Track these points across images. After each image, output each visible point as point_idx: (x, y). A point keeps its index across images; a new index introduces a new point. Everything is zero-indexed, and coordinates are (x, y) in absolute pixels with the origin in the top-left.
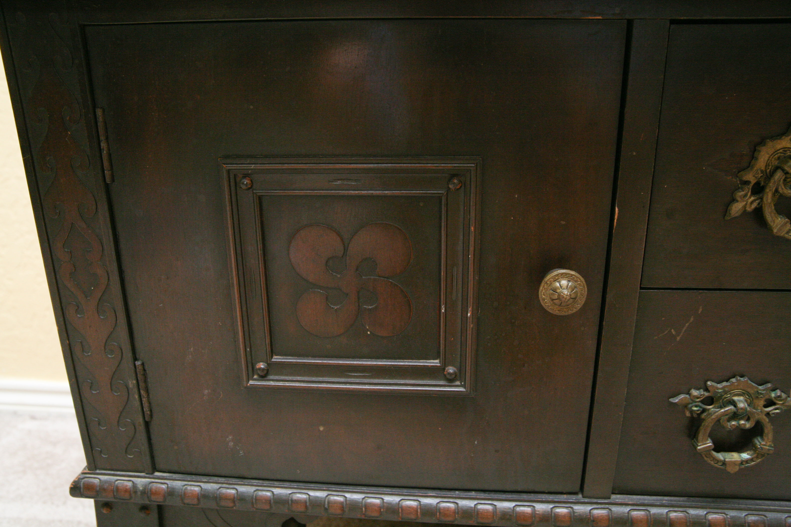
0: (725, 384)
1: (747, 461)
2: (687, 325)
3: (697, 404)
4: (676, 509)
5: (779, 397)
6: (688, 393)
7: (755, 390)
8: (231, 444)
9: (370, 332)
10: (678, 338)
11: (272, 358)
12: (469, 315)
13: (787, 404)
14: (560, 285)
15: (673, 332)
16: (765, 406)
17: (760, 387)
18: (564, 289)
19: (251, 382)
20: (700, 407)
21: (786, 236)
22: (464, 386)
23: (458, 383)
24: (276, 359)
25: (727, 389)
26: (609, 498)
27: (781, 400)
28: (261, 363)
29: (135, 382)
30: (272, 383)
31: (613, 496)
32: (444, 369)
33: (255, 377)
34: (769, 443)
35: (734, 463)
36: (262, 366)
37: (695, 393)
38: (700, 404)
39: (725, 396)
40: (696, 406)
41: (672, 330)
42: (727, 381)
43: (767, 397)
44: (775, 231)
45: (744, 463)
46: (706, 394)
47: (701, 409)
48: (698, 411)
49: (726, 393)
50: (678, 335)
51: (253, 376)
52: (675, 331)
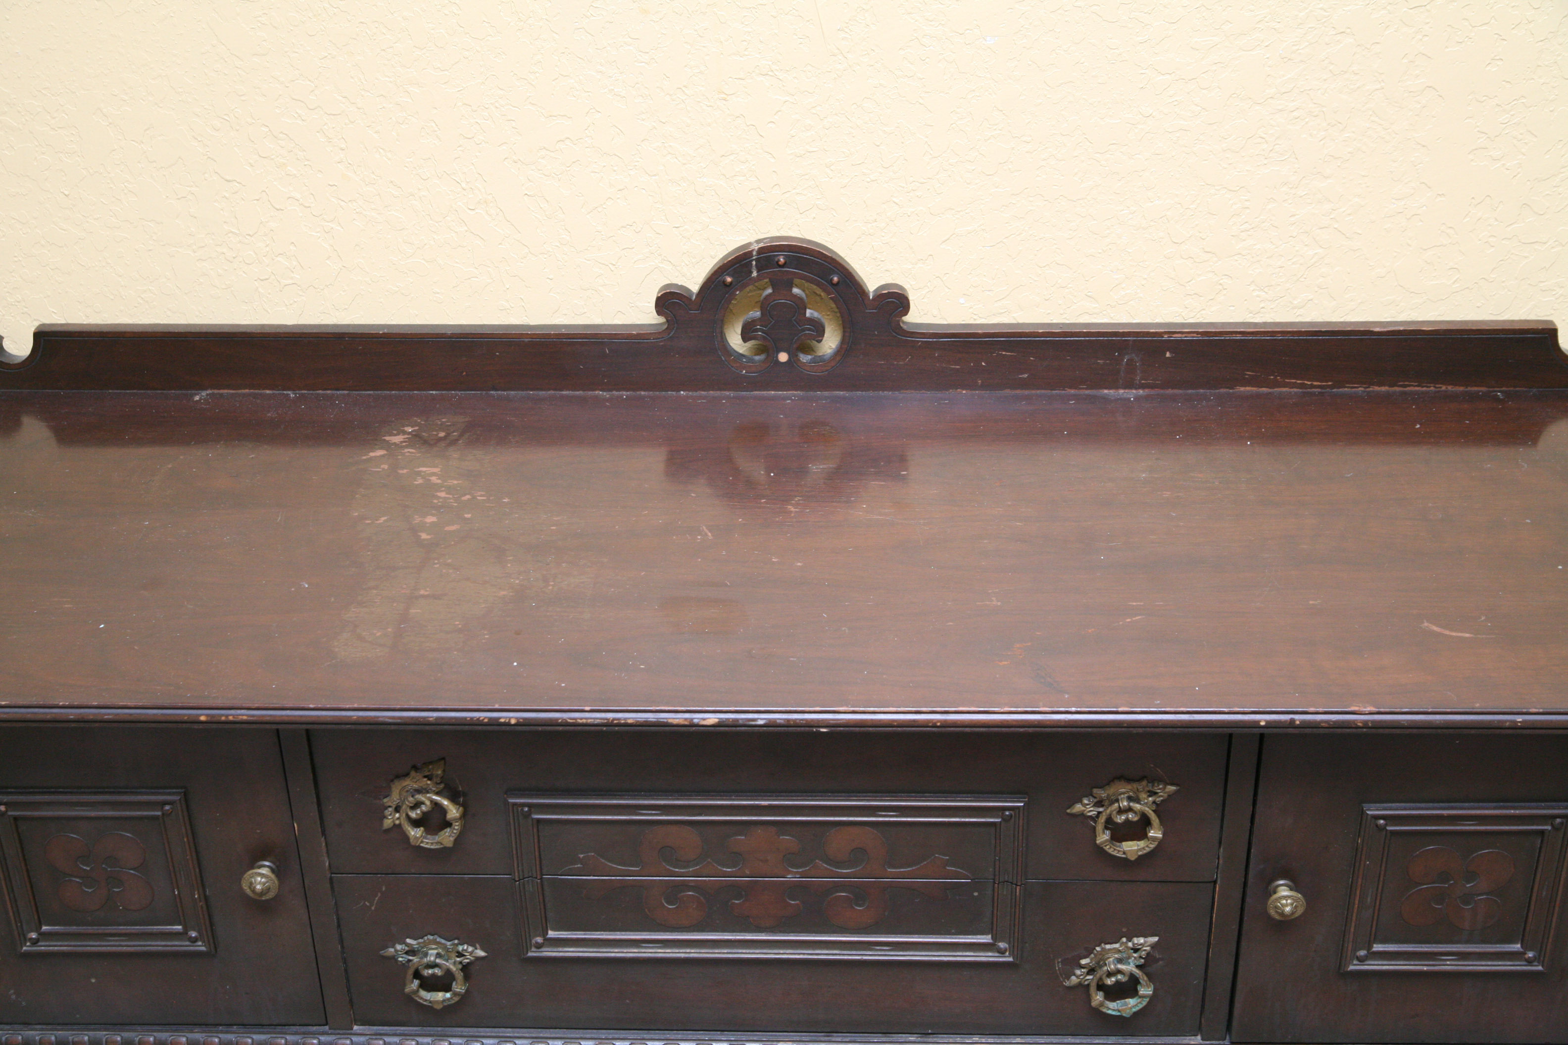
0: (420, 940)
1: (448, 999)
2: (377, 898)
3: (402, 955)
4: (408, 1037)
5: (467, 950)
6: (393, 947)
7: (445, 945)
8: (14, 996)
9: (122, 908)
10: (373, 908)
11: (41, 928)
12: (196, 896)
13: (473, 955)
14: (255, 881)
15: (368, 904)
16: (458, 957)
17: (449, 943)
18: (258, 884)
19: (24, 948)
20: (405, 958)
21: (422, 845)
22: (205, 946)
23: (200, 943)
24: (45, 928)
25: (422, 945)
26: (352, 1029)
27: (468, 952)
28: (32, 934)
30: (43, 949)
31: (355, 1027)
32: (187, 934)
33: (28, 944)
34: (459, 987)
35: (437, 1002)
36: (34, 937)
37: (399, 947)
38: (404, 956)
39: (423, 950)
40: (402, 957)
41: (366, 903)
42: (422, 938)
43: (456, 950)
44: (411, 841)
45: (447, 1002)
46: (407, 948)
47: (406, 960)
48: (403, 961)
49: (423, 948)
50: (371, 905)
51: (26, 943)
52: (368, 902)
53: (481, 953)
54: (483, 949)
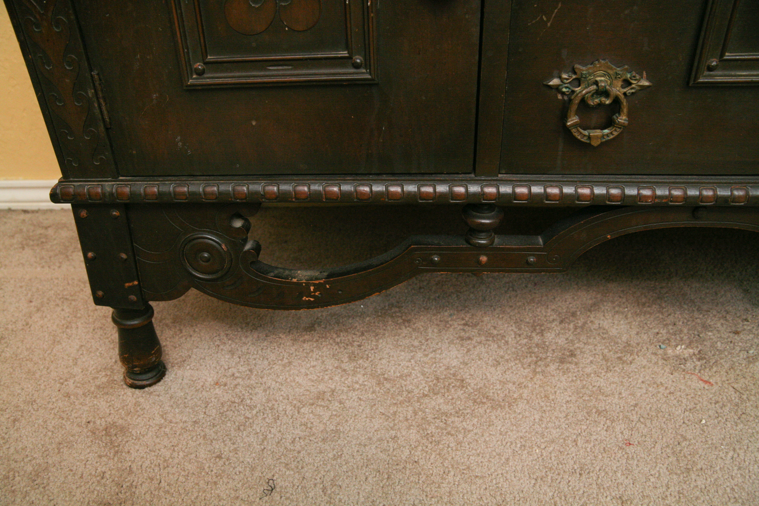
0: (589, 66)
1: (607, 135)
2: (556, 11)
3: (566, 85)
4: (553, 185)
5: (634, 77)
6: (560, 77)
7: (615, 71)
8: (180, 144)
9: (288, 28)
10: (549, 24)
11: (207, 57)
12: (369, 4)
13: (639, 84)
15: (545, 19)
16: (624, 86)
17: (618, 69)
19: (191, 81)
20: (569, 88)
22: (369, 73)
23: (364, 70)
24: (210, 58)
25: (591, 71)
26: (497, 175)
27: (635, 80)
28: (198, 62)
29: (93, 91)
30: (208, 81)
32: (352, 59)
33: (194, 76)
34: (624, 118)
35: (597, 137)
36: (200, 66)
37: (564, 75)
38: (569, 85)
39: (590, 78)
40: (566, 87)
41: (544, 17)
42: (591, 64)
43: (624, 77)
45: (605, 137)
46: (574, 76)
47: (570, 91)
48: (568, 92)
49: (590, 74)
50: (548, 20)
51: (192, 75)
52: (546, 17)
53: (646, 83)
54: (648, 79)
